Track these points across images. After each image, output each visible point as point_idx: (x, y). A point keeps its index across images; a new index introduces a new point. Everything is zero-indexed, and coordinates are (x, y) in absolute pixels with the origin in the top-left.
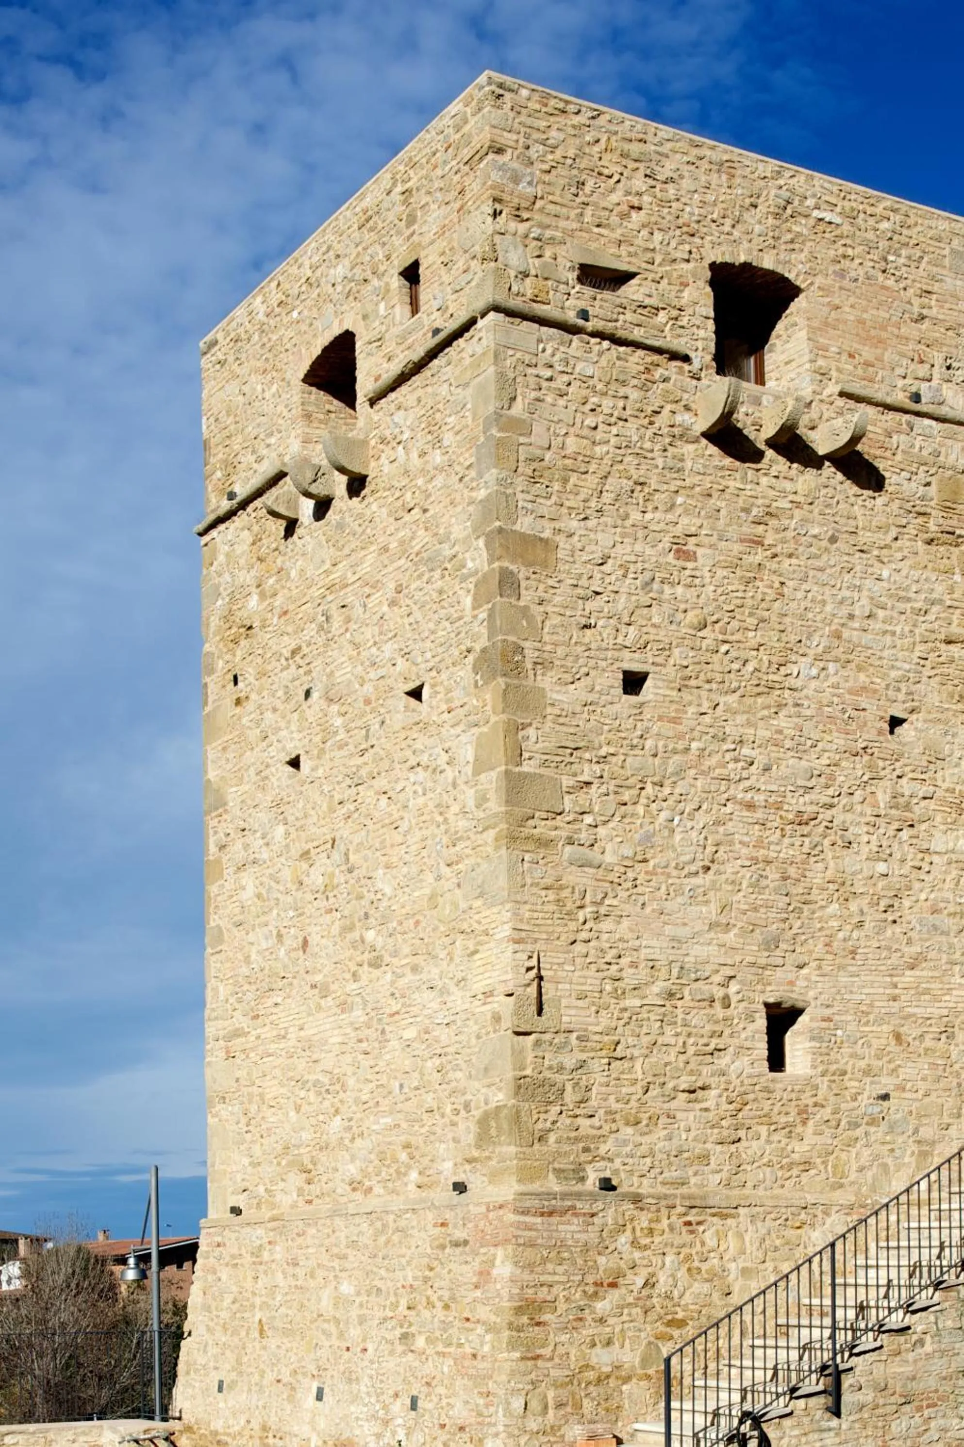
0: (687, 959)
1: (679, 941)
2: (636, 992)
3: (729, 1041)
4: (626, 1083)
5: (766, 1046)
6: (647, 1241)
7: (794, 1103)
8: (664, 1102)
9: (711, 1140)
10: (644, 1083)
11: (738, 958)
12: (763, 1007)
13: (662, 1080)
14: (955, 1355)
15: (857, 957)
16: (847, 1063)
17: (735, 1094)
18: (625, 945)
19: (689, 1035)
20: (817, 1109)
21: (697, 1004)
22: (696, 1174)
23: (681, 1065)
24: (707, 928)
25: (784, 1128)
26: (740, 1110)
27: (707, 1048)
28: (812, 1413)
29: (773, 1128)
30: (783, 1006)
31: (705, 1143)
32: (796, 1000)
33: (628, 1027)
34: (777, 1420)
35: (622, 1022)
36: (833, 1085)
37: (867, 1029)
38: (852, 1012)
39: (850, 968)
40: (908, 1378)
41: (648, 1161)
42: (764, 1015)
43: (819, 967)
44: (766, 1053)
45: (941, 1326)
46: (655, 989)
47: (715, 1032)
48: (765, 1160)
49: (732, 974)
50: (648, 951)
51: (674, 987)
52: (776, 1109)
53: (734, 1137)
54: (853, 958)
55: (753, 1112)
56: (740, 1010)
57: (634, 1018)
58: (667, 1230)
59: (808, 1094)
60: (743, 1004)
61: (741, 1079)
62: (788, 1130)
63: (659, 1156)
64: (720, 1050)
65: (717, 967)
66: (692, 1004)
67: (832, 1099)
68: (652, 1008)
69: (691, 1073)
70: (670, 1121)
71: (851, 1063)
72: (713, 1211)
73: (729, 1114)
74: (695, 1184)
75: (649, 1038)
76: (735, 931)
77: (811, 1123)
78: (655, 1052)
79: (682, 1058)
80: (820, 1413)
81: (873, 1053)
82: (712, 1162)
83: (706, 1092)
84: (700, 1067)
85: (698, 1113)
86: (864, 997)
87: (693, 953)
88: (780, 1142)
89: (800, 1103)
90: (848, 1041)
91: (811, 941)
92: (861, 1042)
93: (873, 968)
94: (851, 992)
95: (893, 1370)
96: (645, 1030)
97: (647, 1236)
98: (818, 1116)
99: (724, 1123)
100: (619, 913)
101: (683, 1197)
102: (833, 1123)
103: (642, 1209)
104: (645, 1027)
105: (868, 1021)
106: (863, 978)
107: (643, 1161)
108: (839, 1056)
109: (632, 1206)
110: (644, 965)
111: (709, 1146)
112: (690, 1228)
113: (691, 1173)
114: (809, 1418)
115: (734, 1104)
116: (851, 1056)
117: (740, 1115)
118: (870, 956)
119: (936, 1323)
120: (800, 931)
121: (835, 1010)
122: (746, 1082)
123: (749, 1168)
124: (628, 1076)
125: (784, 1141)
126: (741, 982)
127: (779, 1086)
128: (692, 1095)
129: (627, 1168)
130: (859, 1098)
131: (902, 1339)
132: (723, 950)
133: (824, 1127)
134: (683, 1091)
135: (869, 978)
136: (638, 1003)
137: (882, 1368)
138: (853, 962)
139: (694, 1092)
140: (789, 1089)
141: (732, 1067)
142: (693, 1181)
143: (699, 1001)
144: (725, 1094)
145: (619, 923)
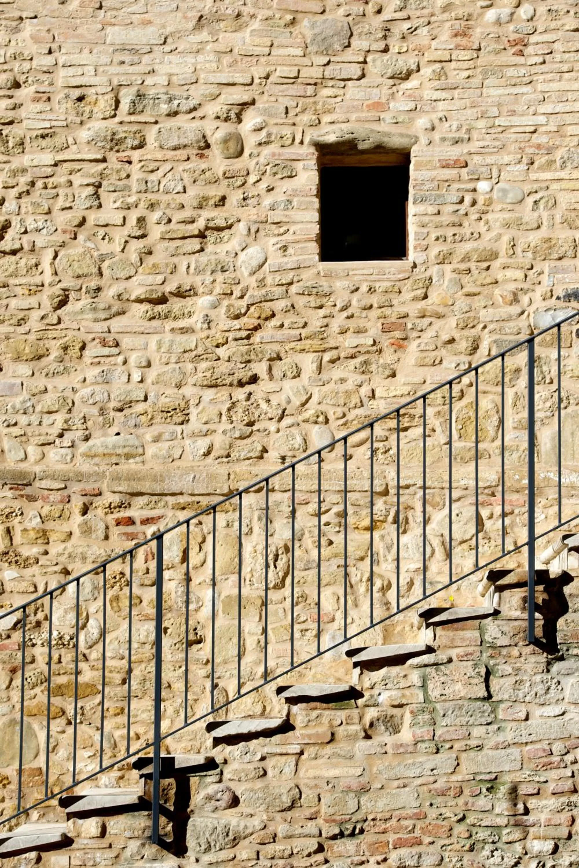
0: (149, 81)
1: (134, 51)
2: (44, 143)
3: (240, 212)
4: (19, 291)
5: (316, 216)
6: (34, 551)
7: (374, 313)
8: (96, 320)
9: (191, 380)
10: (57, 290)
11: (258, 72)
12: (312, 150)
13: (93, 284)
14: (468, 749)
15: (529, 50)
16: (499, 236)
17: (243, 303)
18: (26, 66)
19: (152, 206)
20: (426, 321)
21: (171, 154)
22: (156, 440)
23: (134, 258)
24: (191, 25)
25: (353, 357)
26: (256, 329)
27: (190, 227)
28: (118, 846)
29: (327, 357)
30: (361, 146)
31: (179, 386)
32: (388, 135)
33: (25, 200)
34: (33, 855)
35: (14, 192)
36: (466, 279)
37: (548, 175)
38: (512, 147)
39: (511, 72)
40: (349, 790)
41: (59, 419)
42: (312, 163)
43: (441, 75)
44: (316, 229)
45: (434, 692)
46: (84, 135)
47: (206, 199)
48: (310, 412)
49: (246, 98)
50: (71, 71)
51: (121, 129)
52: (335, 325)
53: (245, 375)
54: (521, 53)
55: (285, 331)
56: (262, 160)
57: (39, 184)
58: (77, 532)
59: (407, 295)
60: (266, 151)
61: (259, 275)
62: (361, 359)
63: (80, 410)
64: (219, 229)
65: (215, 90)
66: (159, 155)
67: (462, 303)
68: (76, 166)
69: (155, 270)
70: (106, 351)
71: (506, 239)
72: (181, 500)
73: (231, 336)
74: (155, 456)
75: (68, 214)
76: (256, 25)
77: (413, 346)
78: (81, 237)
79: (135, 245)
80: (134, 845)
81: (558, 219)
82: (193, 417)
83: (189, 301)
84: (175, 260)
85: (168, 337)
86: (542, 119)
87: (163, 69)
88: (343, 380)
89: (388, 311)
90: (501, 200)
91: (424, 31)
92: (530, 201)
93: (565, 68)
94: (513, 113)
95: (312, 773)
96: (60, 202)
97: (34, 542)
98: (430, 333)
99: (222, 352)
100: (17, 14)
101: (116, 478)
102: (463, 345)
103: (32, 499)
104: (61, 199)
105: (552, 162)
106: (540, 87)
107: (47, 420)
108: (482, 227)
109: (9, 494)
110: (62, 95)
111: (188, 391)
112: (130, 529)
113: (148, 437)
114: (111, 854)
115: (244, 320)
116: (507, 226)
117: (257, 338)
118: (556, 46)
119: (424, 686)
120: (399, 15)
121: (474, 146)
122: (269, 280)
123: (272, 426)
124: (23, 281)
125: (354, 379)
126: (265, 112)
127: (339, 284)
128: (159, 308)
129: (16, 431)
130: (525, 299)
131: (341, 715)
132: (227, 59)
133: (443, 352)
134: (139, 301)
135: (555, 86)
136: (48, 158)
137: (289, 769)
138: (520, 60)
139: (163, 300)
140: (364, 288)
141: (242, 256)
142: (151, 450)
143: (175, 149)
144: (226, 302)
145: (17, 30)
